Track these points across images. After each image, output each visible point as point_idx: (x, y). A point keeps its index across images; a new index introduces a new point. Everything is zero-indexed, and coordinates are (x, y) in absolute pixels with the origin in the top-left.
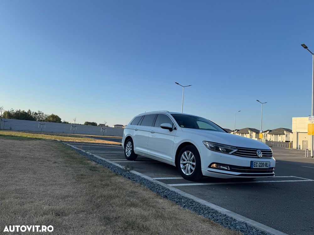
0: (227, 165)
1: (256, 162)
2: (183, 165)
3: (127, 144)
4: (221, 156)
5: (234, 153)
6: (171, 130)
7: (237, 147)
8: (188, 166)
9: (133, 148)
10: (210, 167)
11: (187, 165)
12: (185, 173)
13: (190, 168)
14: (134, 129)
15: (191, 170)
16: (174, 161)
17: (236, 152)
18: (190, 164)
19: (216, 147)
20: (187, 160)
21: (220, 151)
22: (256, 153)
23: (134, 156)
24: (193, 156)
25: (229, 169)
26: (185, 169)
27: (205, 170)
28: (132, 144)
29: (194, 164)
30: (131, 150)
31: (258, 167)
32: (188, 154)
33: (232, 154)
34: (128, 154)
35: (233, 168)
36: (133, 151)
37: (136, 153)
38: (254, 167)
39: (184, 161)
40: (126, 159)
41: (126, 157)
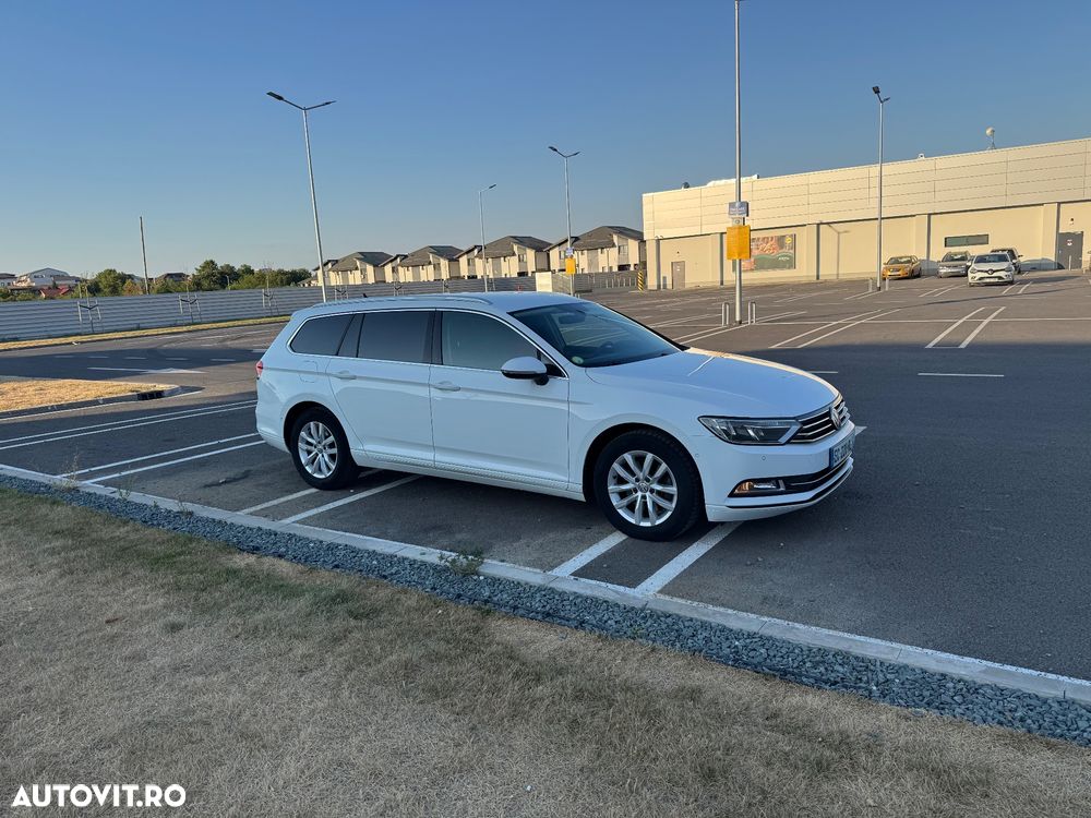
0: (777, 479)
1: (837, 448)
2: (618, 497)
3: (301, 432)
4: (764, 457)
5: (794, 437)
6: (539, 379)
7: (797, 418)
8: (644, 497)
9: (342, 445)
10: (732, 495)
11: (640, 494)
12: (633, 521)
13: (653, 502)
14: (329, 375)
15: (661, 510)
16: (580, 487)
17: (797, 432)
18: (652, 491)
19: (737, 432)
20: (637, 480)
21: (750, 438)
24: (664, 467)
25: (782, 489)
26: (631, 507)
27: (717, 505)
28: (336, 430)
29: (673, 490)
30: (333, 456)
32: (640, 461)
33: (788, 442)
34: (317, 471)
35: (793, 484)
36: (343, 458)
38: (834, 465)
39: (621, 481)
40: (314, 490)
41: (311, 481)
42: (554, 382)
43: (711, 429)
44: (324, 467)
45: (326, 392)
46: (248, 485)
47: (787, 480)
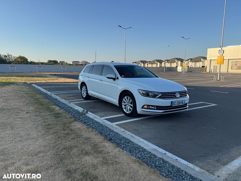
0: (155, 106)
1: (175, 102)
2: (124, 106)
3: (83, 88)
4: (150, 100)
6: (114, 79)
7: (161, 93)
8: (128, 107)
9: (87, 91)
10: (142, 108)
11: (127, 106)
12: (125, 111)
14: (86, 77)
15: (130, 110)
16: (118, 103)
17: (161, 96)
18: (129, 105)
19: (147, 94)
20: (127, 103)
21: (150, 96)
22: (175, 95)
23: (88, 97)
24: (131, 100)
25: (156, 109)
26: (125, 108)
27: (139, 110)
28: (86, 88)
29: (132, 105)
30: (86, 93)
31: (176, 105)
32: (128, 98)
33: (158, 98)
34: (84, 96)
35: (158, 108)
36: (87, 93)
37: (89, 94)
38: (173, 106)
39: (125, 103)
40: (83, 99)
41: (83, 98)
42: (116, 80)
43: (139, 92)
44: (85, 95)
45: (86, 80)
46: (74, 97)
47: (157, 107)
